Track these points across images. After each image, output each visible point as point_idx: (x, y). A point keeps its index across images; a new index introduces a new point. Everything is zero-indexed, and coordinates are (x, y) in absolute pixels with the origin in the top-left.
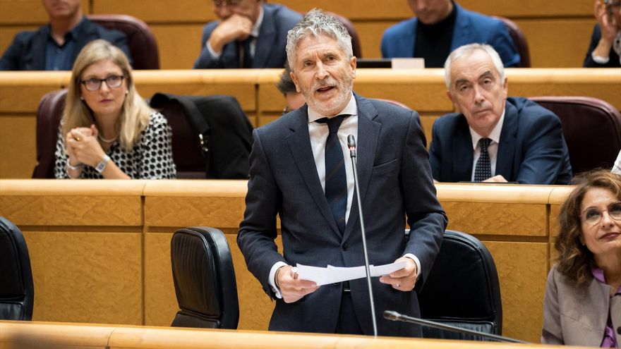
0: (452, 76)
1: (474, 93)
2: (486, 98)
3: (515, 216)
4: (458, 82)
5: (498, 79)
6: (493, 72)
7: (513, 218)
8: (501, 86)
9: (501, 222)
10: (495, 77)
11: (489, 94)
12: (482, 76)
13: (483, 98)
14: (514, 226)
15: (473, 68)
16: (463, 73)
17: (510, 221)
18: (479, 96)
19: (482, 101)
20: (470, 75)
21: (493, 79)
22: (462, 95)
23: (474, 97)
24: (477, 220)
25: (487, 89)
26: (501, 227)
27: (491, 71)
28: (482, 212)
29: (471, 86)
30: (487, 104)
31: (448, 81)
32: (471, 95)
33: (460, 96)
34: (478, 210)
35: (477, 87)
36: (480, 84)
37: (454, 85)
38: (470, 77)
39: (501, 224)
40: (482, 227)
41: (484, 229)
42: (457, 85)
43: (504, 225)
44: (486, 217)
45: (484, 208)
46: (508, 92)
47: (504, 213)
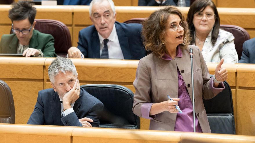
0: (92, 11)
1: (101, 19)
2: (106, 22)
3: (124, 74)
4: (95, 14)
5: (112, 14)
6: (111, 11)
7: (123, 74)
8: (113, 17)
9: (118, 76)
10: (111, 13)
11: (107, 21)
12: (105, 12)
13: (105, 22)
14: (124, 78)
15: (101, 8)
16: (97, 10)
17: (122, 76)
18: (103, 21)
19: (104, 23)
20: (99, 11)
21: (110, 14)
22: (96, 19)
23: (101, 21)
24: (107, 75)
25: (107, 19)
26: (118, 78)
27: (110, 11)
28: (110, 72)
29: (100, 16)
30: (106, 25)
31: (90, 13)
32: (99, 20)
33: (95, 20)
34: (107, 71)
35: (102, 17)
36: (104, 16)
37: (93, 15)
38: (100, 12)
39: (118, 77)
40: (109, 78)
41: (110, 79)
42: (94, 15)
43: (119, 78)
44: (111, 74)
45: (110, 70)
46: (116, 20)
47: (120, 72)
